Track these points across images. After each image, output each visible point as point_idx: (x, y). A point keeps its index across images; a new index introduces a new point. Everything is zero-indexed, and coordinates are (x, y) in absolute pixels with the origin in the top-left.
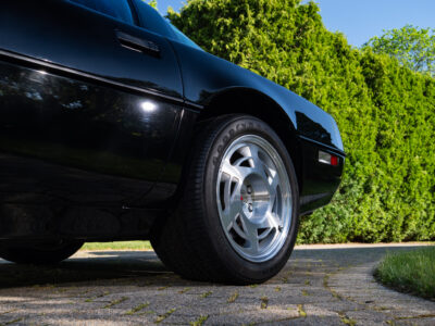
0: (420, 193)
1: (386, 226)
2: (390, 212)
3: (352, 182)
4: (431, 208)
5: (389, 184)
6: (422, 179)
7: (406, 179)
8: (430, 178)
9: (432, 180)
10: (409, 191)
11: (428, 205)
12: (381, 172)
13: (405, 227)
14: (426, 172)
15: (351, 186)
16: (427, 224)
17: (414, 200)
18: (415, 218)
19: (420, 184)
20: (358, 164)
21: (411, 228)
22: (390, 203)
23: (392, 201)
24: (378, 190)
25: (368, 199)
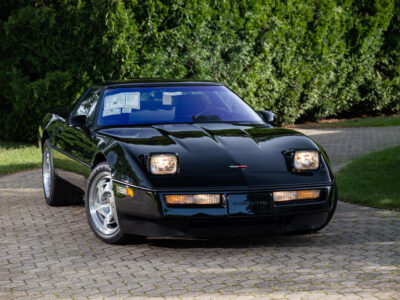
0: (330, 45)
1: (277, 101)
2: (286, 79)
3: (239, 43)
4: (343, 64)
5: (287, 37)
6: (334, 21)
7: (311, 26)
8: (345, 18)
9: (347, 21)
10: (315, 44)
11: (339, 63)
12: (279, 22)
13: (303, 99)
14: (340, 10)
15: (238, 50)
16: (336, 90)
17: (319, 57)
18: (319, 84)
19: (331, 31)
20: (248, 14)
21: (312, 100)
22: (285, 66)
23: (289, 62)
24: (272, 50)
25: (259, 64)
